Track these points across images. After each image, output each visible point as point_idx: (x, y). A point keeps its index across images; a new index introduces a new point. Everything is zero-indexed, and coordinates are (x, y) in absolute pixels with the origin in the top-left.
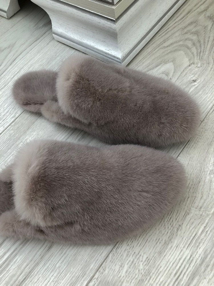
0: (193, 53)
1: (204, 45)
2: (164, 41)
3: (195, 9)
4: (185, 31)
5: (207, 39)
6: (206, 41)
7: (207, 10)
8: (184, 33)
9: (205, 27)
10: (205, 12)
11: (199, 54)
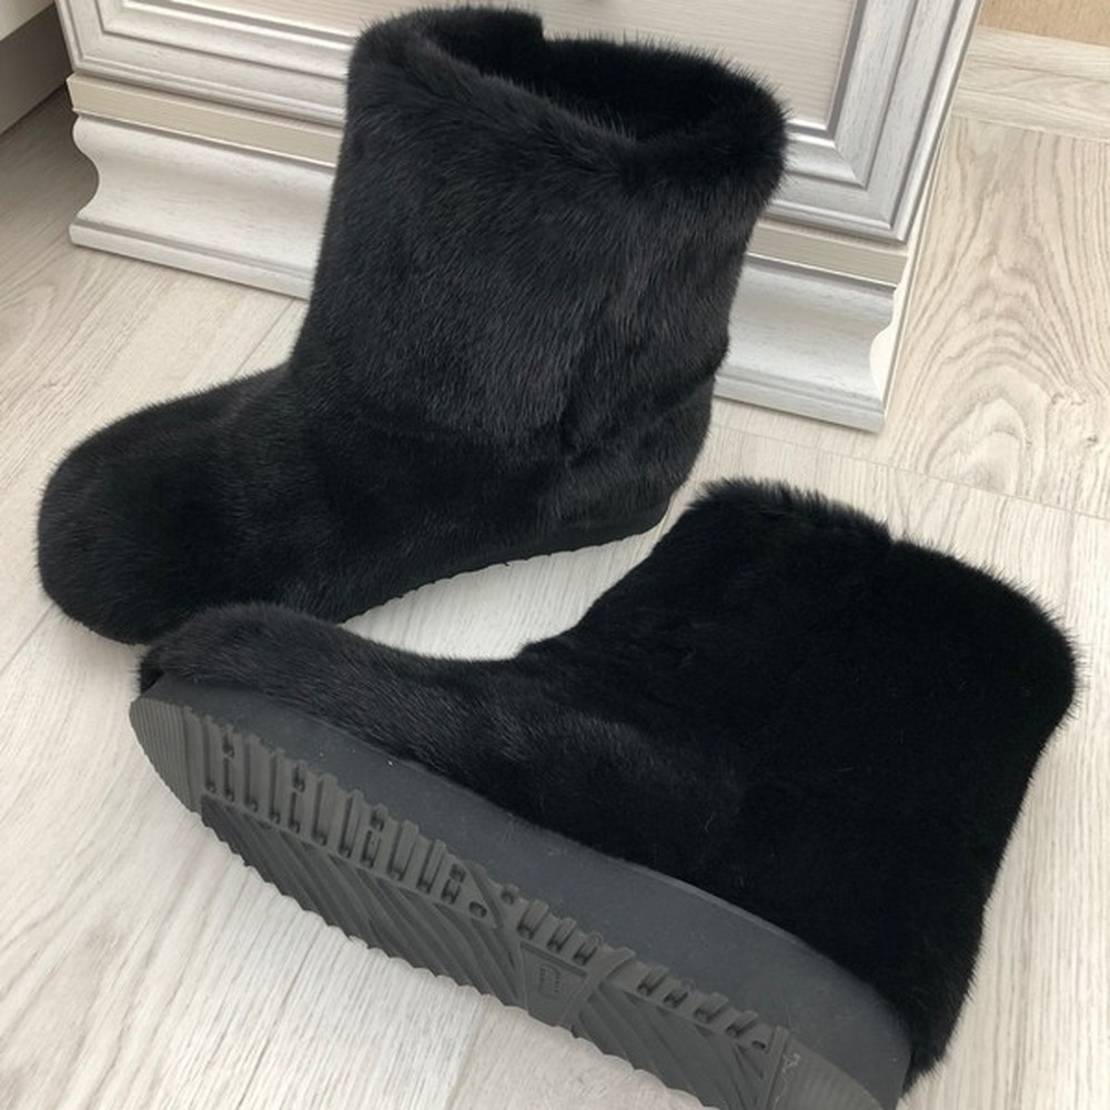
0: (1039, 369)
1: (1054, 346)
2: (940, 342)
3: (961, 250)
4: (977, 310)
5: (1050, 331)
6: (1053, 337)
7: (999, 253)
8: (978, 317)
9: (1025, 298)
10: (994, 257)
11: (1056, 371)
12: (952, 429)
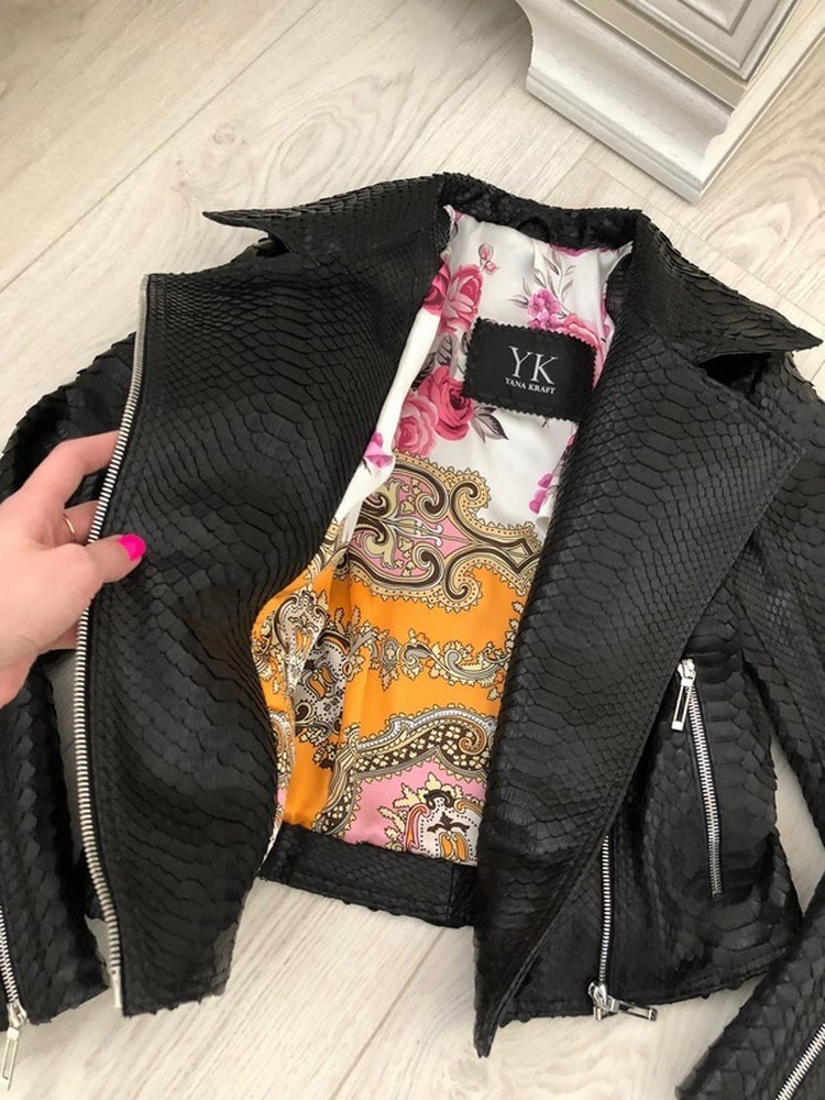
12: (741, 214)
